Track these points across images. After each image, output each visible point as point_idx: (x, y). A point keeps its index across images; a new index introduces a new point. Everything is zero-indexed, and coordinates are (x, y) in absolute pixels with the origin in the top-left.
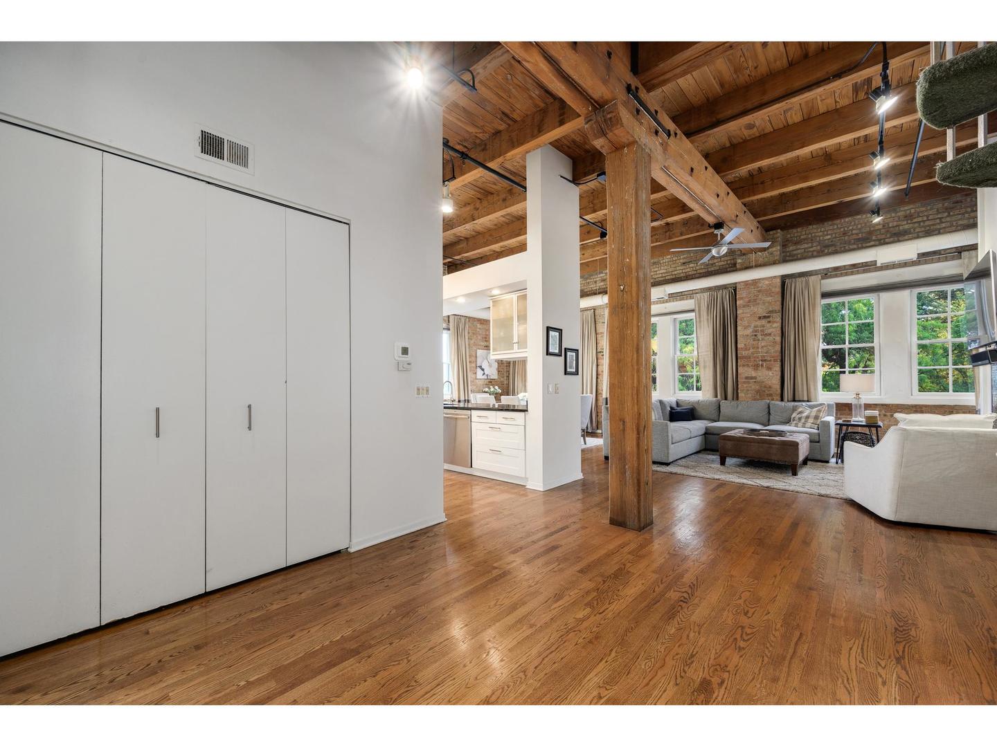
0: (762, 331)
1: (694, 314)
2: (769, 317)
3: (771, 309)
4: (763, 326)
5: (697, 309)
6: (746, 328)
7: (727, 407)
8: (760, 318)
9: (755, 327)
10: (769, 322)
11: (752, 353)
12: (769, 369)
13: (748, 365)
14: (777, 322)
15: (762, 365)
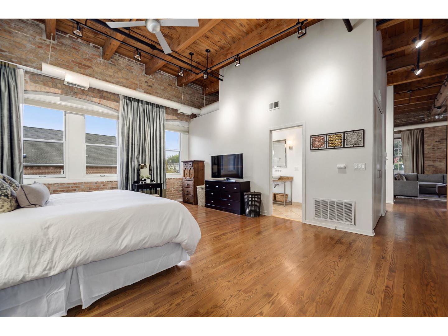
0: (437, 147)
1: (401, 139)
2: (441, 141)
3: (442, 138)
4: (438, 145)
5: (402, 138)
6: (428, 145)
7: (421, 176)
8: (436, 142)
9: (434, 145)
10: (441, 143)
11: (432, 155)
12: (440, 162)
13: (430, 160)
14: (445, 143)
15: (437, 160)
